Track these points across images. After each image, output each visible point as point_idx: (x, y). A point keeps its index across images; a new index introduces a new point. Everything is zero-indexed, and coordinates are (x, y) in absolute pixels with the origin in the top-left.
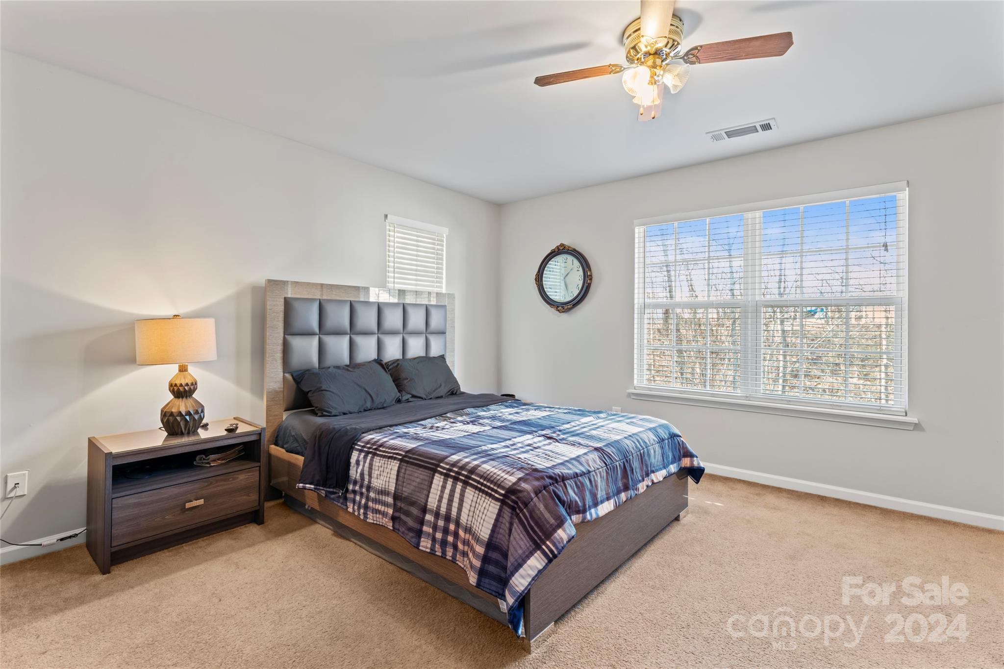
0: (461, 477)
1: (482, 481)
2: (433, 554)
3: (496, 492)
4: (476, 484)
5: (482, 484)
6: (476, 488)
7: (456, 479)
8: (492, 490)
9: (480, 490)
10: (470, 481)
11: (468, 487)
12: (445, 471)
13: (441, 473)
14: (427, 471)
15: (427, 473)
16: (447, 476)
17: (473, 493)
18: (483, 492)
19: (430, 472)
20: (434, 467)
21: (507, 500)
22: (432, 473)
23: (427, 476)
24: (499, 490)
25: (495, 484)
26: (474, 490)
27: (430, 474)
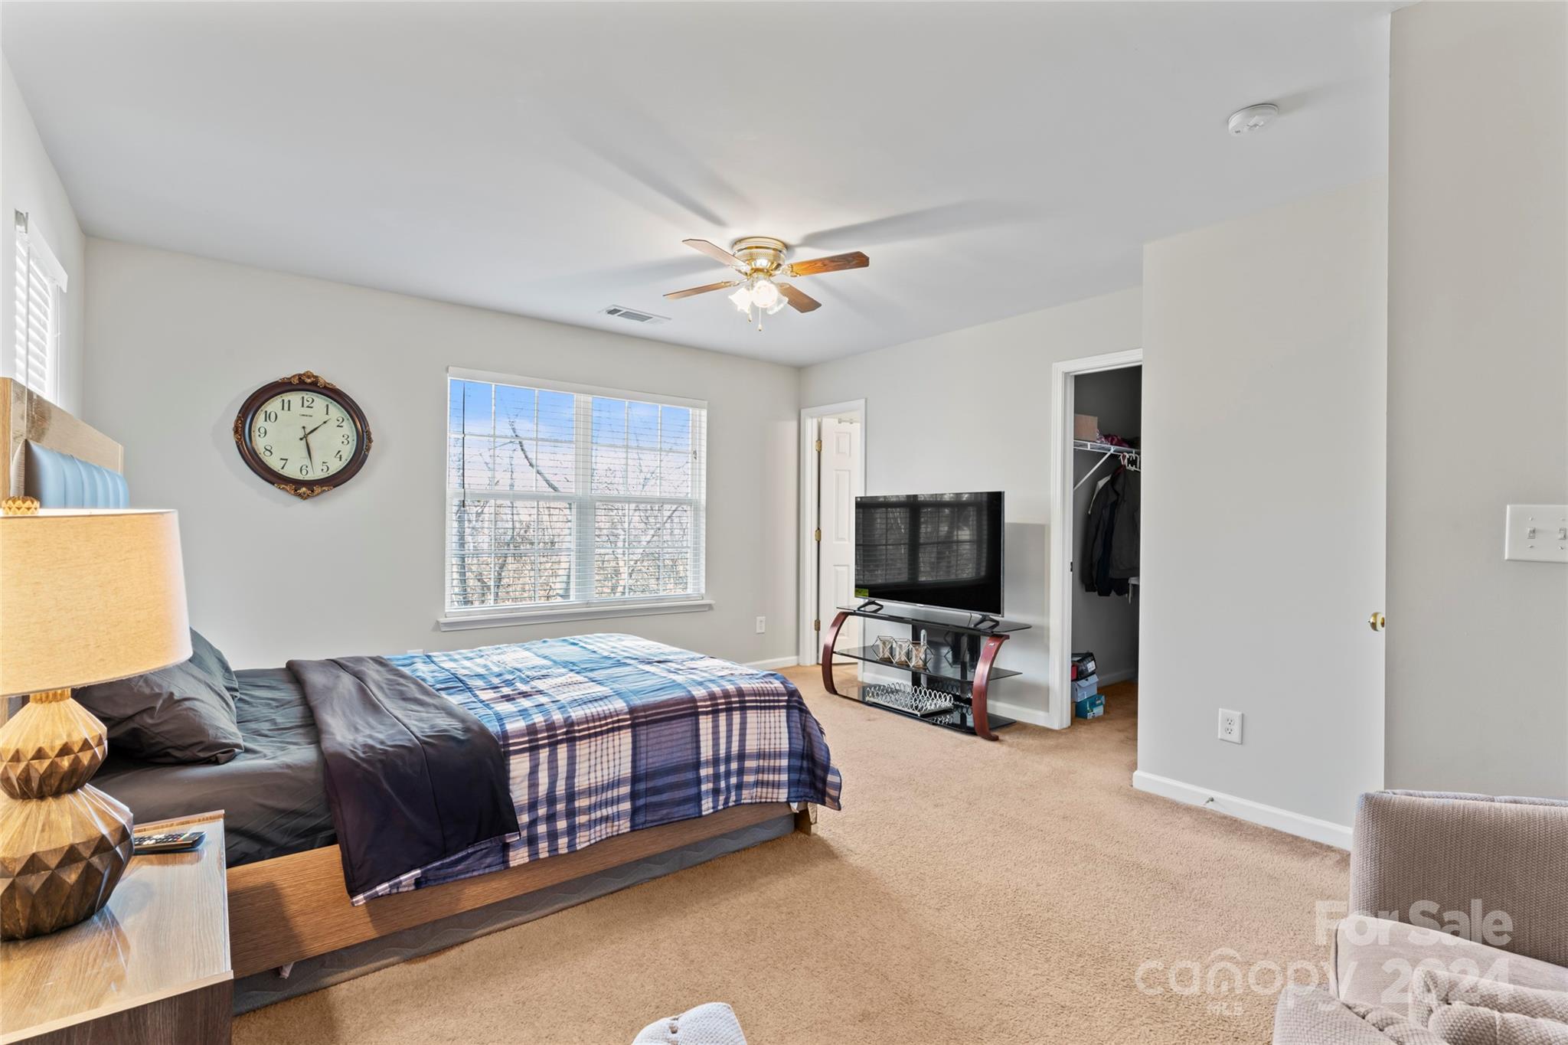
0: (734, 705)
1: (758, 698)
2: (738, 805)
3: (779, 701)
4: (755, 704)
5: (761, 701)
6: (756, 708)
7: (729, 710)
8: (774, 701)
9: (761, 708)
10: (748, 704)
11: (748, 712)
12: (710, 709)
13: (707, 713)
14: (686, 719)
15: (688, 721)
16: (715, 712)
17: (756, 715)
18: (765, 708)
19: (690, 718)
20: (693, 711)
21: (791, 704)
22: (694, 718)
23: (689, 725)
24: (781, 698)
25: (773, 695)
26: (755, 711)
27: (692, 720)
